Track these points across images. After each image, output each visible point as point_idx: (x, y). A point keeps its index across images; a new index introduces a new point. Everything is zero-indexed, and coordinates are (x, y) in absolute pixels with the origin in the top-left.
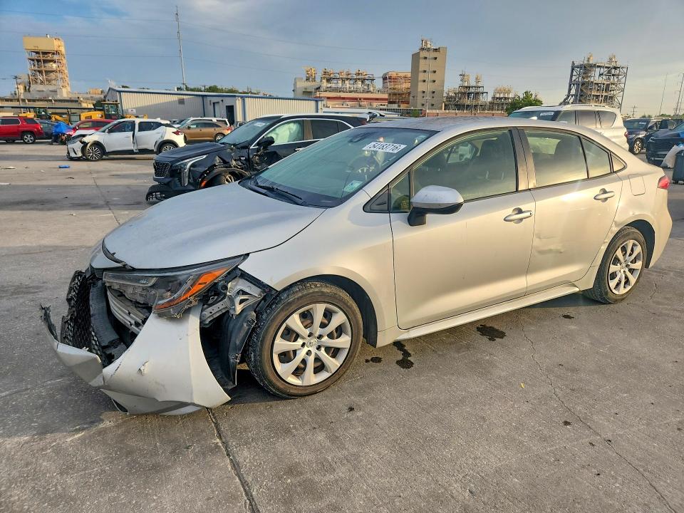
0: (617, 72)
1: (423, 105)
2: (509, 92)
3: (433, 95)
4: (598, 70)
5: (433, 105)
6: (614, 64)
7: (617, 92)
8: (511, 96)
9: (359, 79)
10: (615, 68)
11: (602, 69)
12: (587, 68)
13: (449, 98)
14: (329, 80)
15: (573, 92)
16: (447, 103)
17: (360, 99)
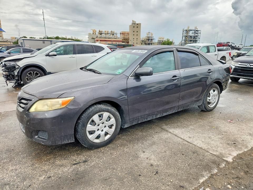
0: (198, 32)
1: (134, 43)
2: (163, 39)
3: (137, 40)
4: (191, 31)
5: (137, 43)
6: (197, 30)
7: (198, 39)
8: (164, 40)
9: (112, 34)
10: (197, 31)
11: (193, 31)
12: (187, 31)
13: (143, 41)
14: (101, 34)
15: (184, 39)
16: (142, 42)
17: (112, 41)
